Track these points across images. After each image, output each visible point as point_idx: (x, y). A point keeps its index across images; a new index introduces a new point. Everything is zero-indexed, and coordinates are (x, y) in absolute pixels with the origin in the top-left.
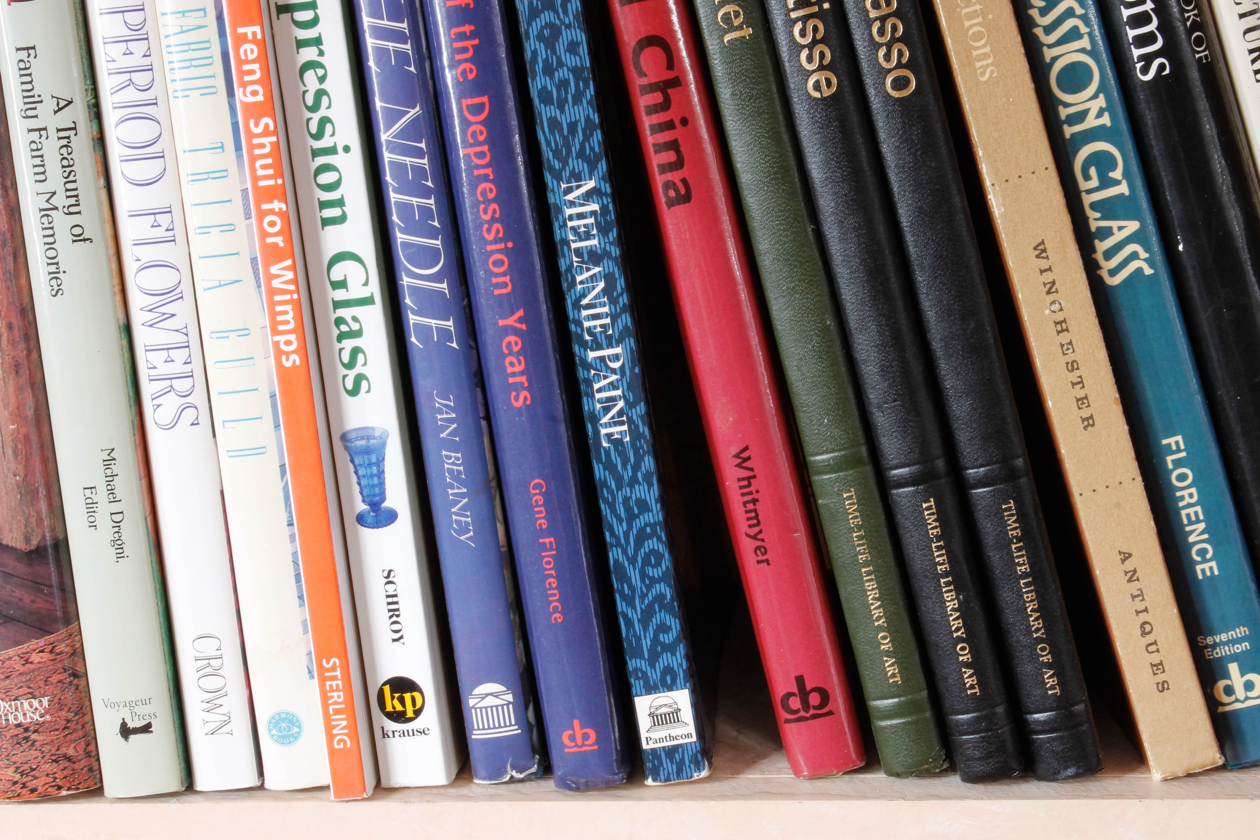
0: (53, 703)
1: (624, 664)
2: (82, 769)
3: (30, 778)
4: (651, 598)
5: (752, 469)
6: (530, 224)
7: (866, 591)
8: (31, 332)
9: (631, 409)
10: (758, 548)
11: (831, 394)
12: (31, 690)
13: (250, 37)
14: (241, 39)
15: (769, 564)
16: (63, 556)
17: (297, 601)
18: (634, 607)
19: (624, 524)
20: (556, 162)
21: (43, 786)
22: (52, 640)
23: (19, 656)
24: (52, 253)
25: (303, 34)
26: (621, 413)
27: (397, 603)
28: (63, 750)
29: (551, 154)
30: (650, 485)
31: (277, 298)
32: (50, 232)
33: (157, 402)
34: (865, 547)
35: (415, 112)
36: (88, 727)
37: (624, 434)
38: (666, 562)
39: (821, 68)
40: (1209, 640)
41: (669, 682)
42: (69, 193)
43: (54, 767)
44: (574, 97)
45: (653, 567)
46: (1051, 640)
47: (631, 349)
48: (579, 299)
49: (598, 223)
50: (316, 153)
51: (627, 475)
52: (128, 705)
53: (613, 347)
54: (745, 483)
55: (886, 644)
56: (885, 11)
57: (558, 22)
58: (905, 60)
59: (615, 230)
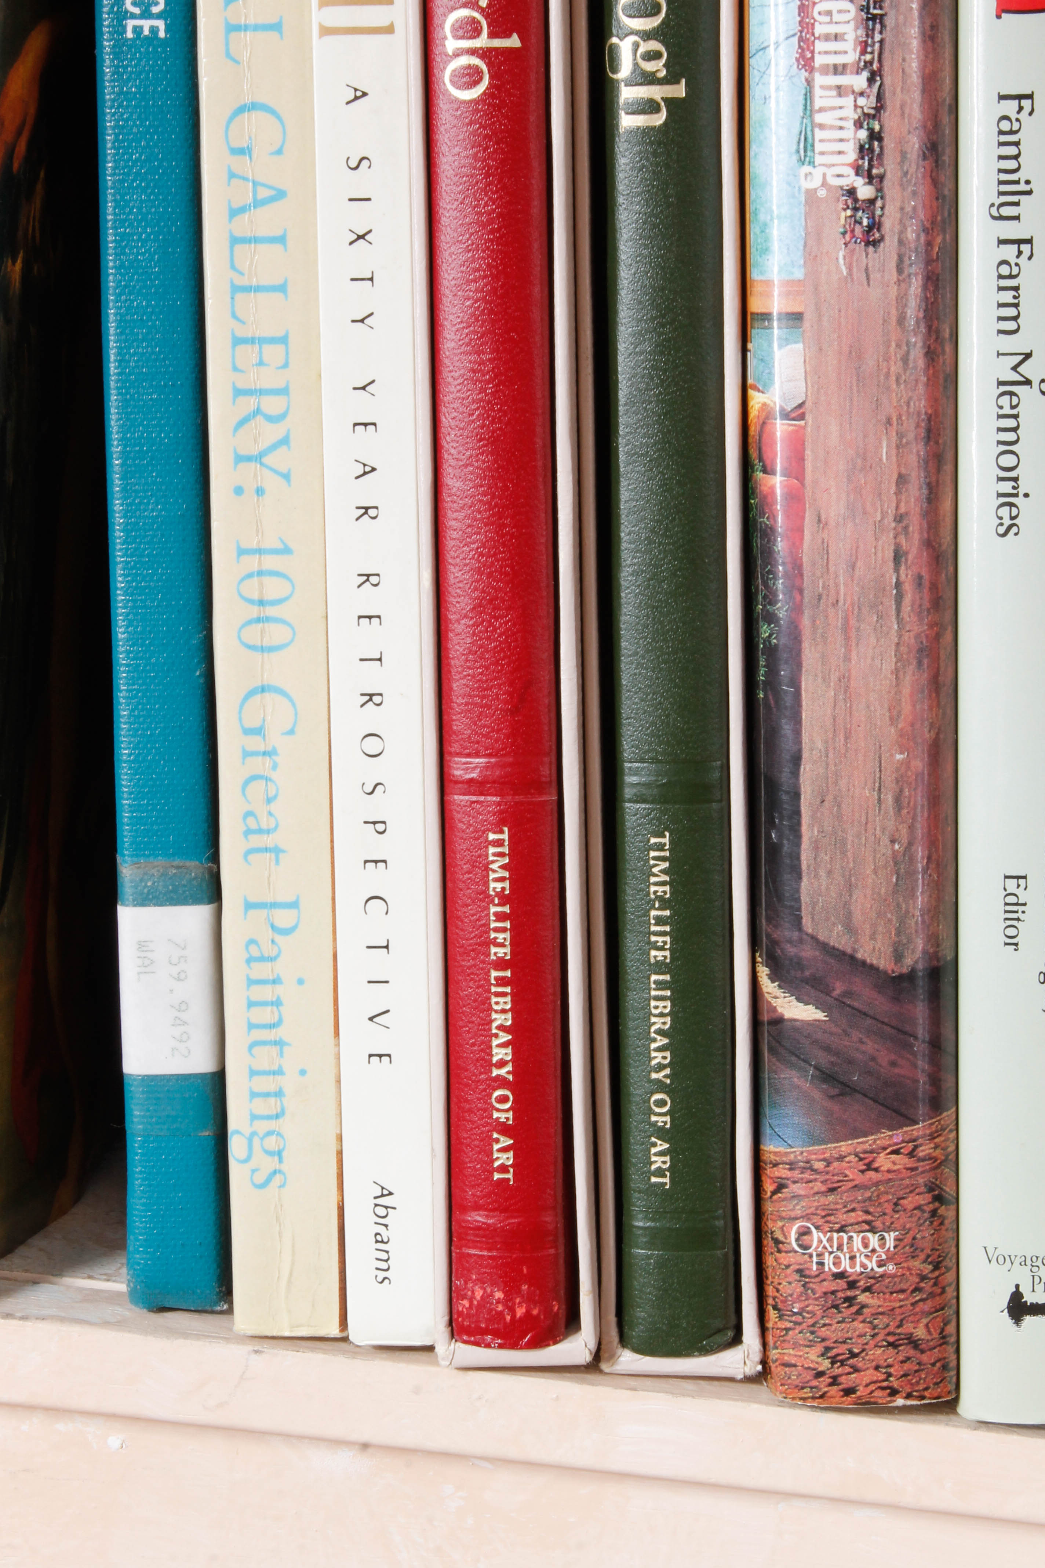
0: (902, 1244)
2: (933, 1365)
3: (847, 1369)
12: (869, 1217)
16: (947, 989)
21: (867, 1385)
22: (915, 1133)
23: (856, 1155)
24: (1008, 461)
28: (908, 1328)
32: (1012, 423)
36: (950, 1292)
43: (890, 1356)
52: (1029, 1262)
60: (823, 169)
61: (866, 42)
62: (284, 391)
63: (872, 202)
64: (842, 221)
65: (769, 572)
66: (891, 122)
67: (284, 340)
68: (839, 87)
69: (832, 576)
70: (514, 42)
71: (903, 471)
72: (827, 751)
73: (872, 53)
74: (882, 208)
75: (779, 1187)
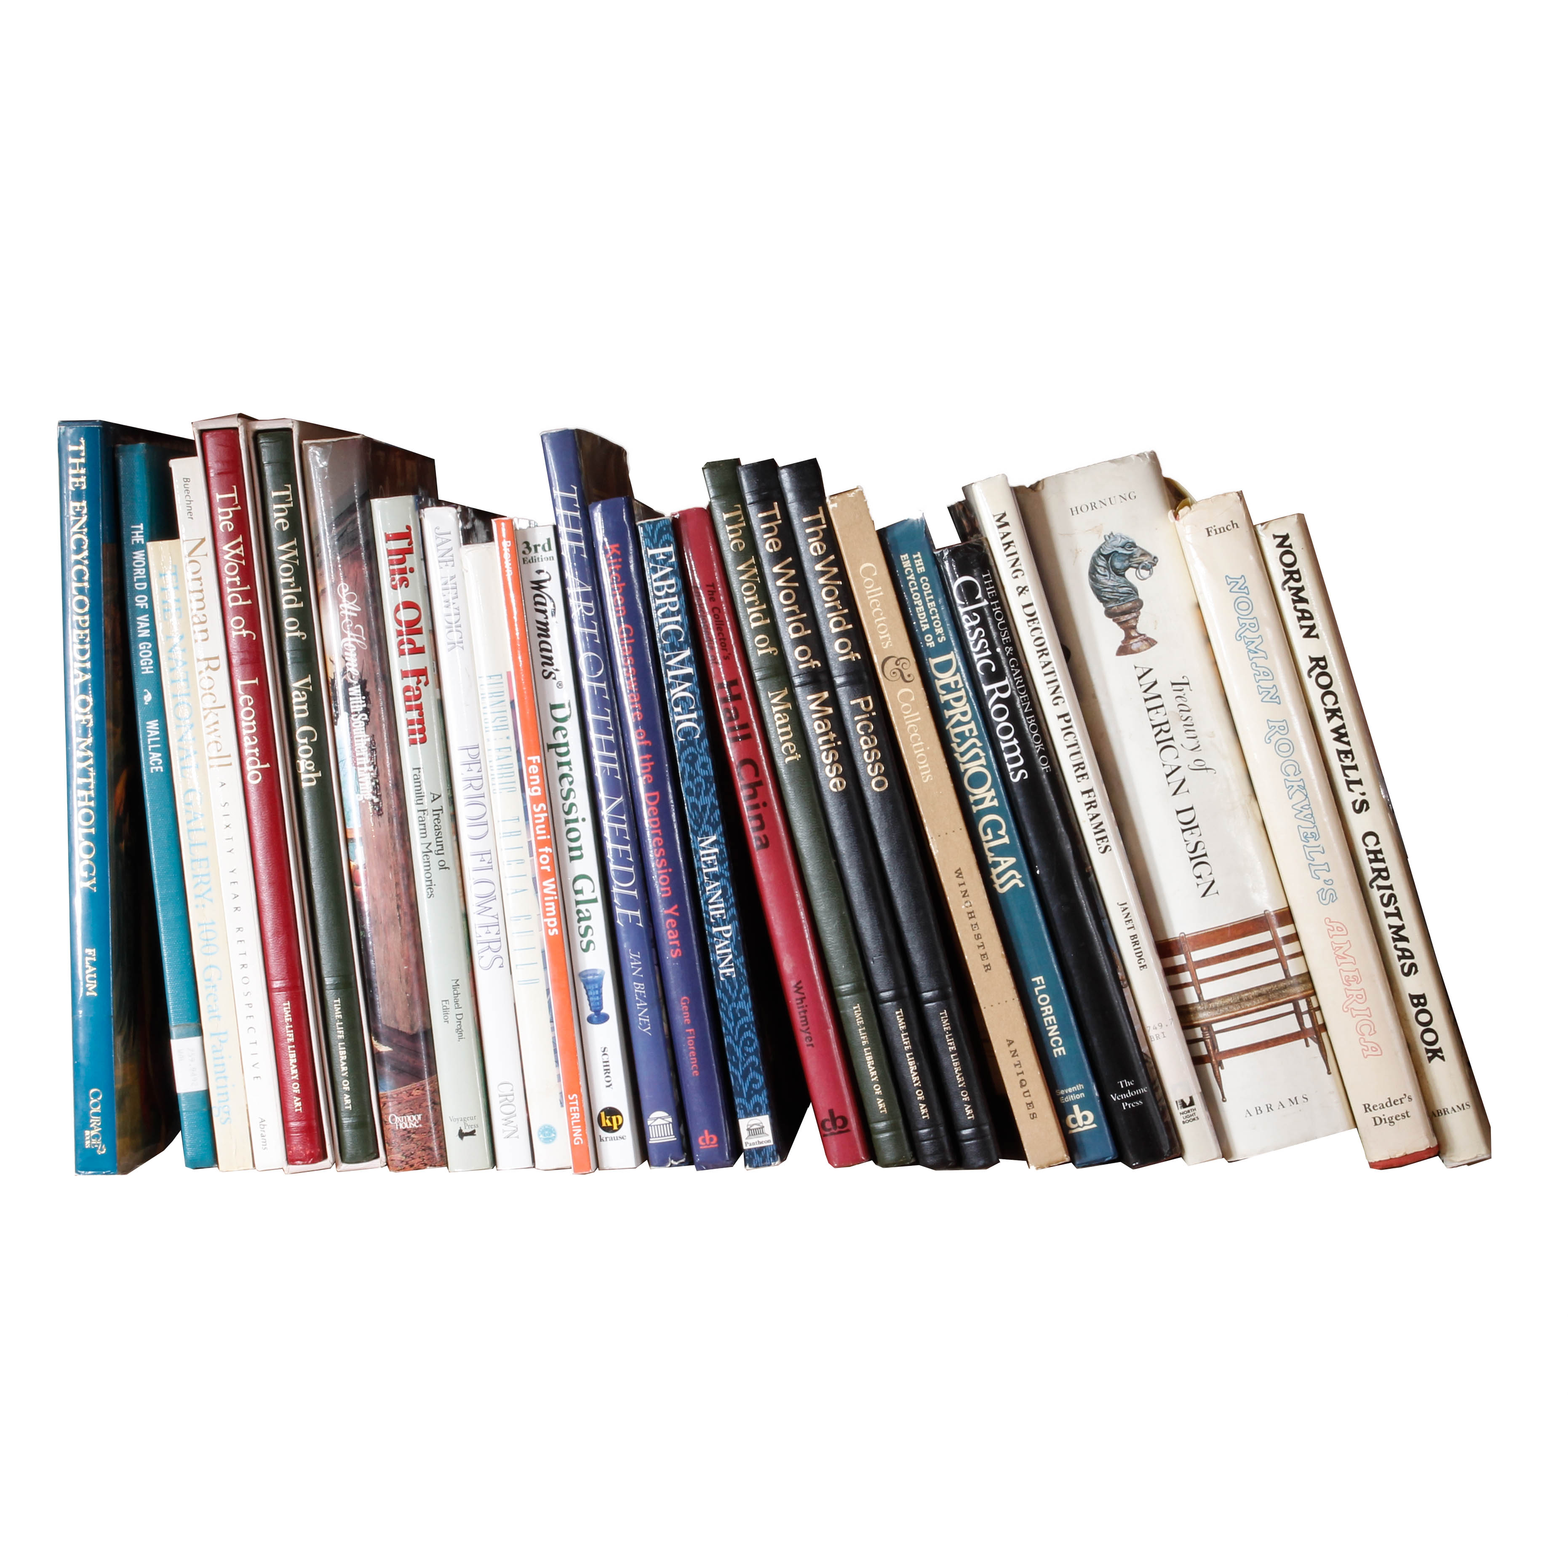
0: (423, 1118)
1: (733, 1101)
2: (438, 1155)
3: (410, 1158)
4: (748, 1064)
5: (803, 994)
6: (681, 860)
8: (416, 918)
9: (736, 959)
10: (808, 1037)
11: (846, 951)
12: (412, 1110)
13: (534, 762)
14: (529, 763)
15: (813, 1046)
16: (429, 1037)
18: (738, 1069)
19: (733, 1023)
20: (695, 826)
21: (417, 1164)
22: (424, 1083)
23: (406, 1091)
24: (428, 875)
25: (562, 760)
26: (730, 962)
27: (608, 1066)
28: (428, 1144)
29: (692, 822)
30: (747, 1001)
31: (546, 899)
32: (428, 864)
33: (481, 955)
34: (866, 1036)
35: (620, 800)
36: (441, 1132)
37: (732, 973)
38: (756, 1044)
39: (837, 776)
40: (1062, 1092)
41: (758, 1111)
42: (438, 844)
43: (424, 1153)
44: (704, 791)
45: (749, 1047)
46: (969, 1088)
47: (736, 926)
48: (708, 900)
49: (718, 859)
50: (567, 822)
51: (734, 996)
52: (463, 1120)
53: (726, 926)
54: (800, 1001)
55: (878, 1092)
56: (871, 745)
57: (696, 752)
58: (882, 772)
59: (727, 863)
60: (363, 795)
61: (371, 757)
62: (208, 875)
63: (378, 803)
64: (370, 809)
65: (361, 916)
66: (381, 779)
67: (207, 859)
68: (365, 771)
69: (379, 914)
70: (268, 765)
71: (396, 881)
72: (383, 968)
73: (374, 760)
74: (382, 805)
75: (385, 1104)
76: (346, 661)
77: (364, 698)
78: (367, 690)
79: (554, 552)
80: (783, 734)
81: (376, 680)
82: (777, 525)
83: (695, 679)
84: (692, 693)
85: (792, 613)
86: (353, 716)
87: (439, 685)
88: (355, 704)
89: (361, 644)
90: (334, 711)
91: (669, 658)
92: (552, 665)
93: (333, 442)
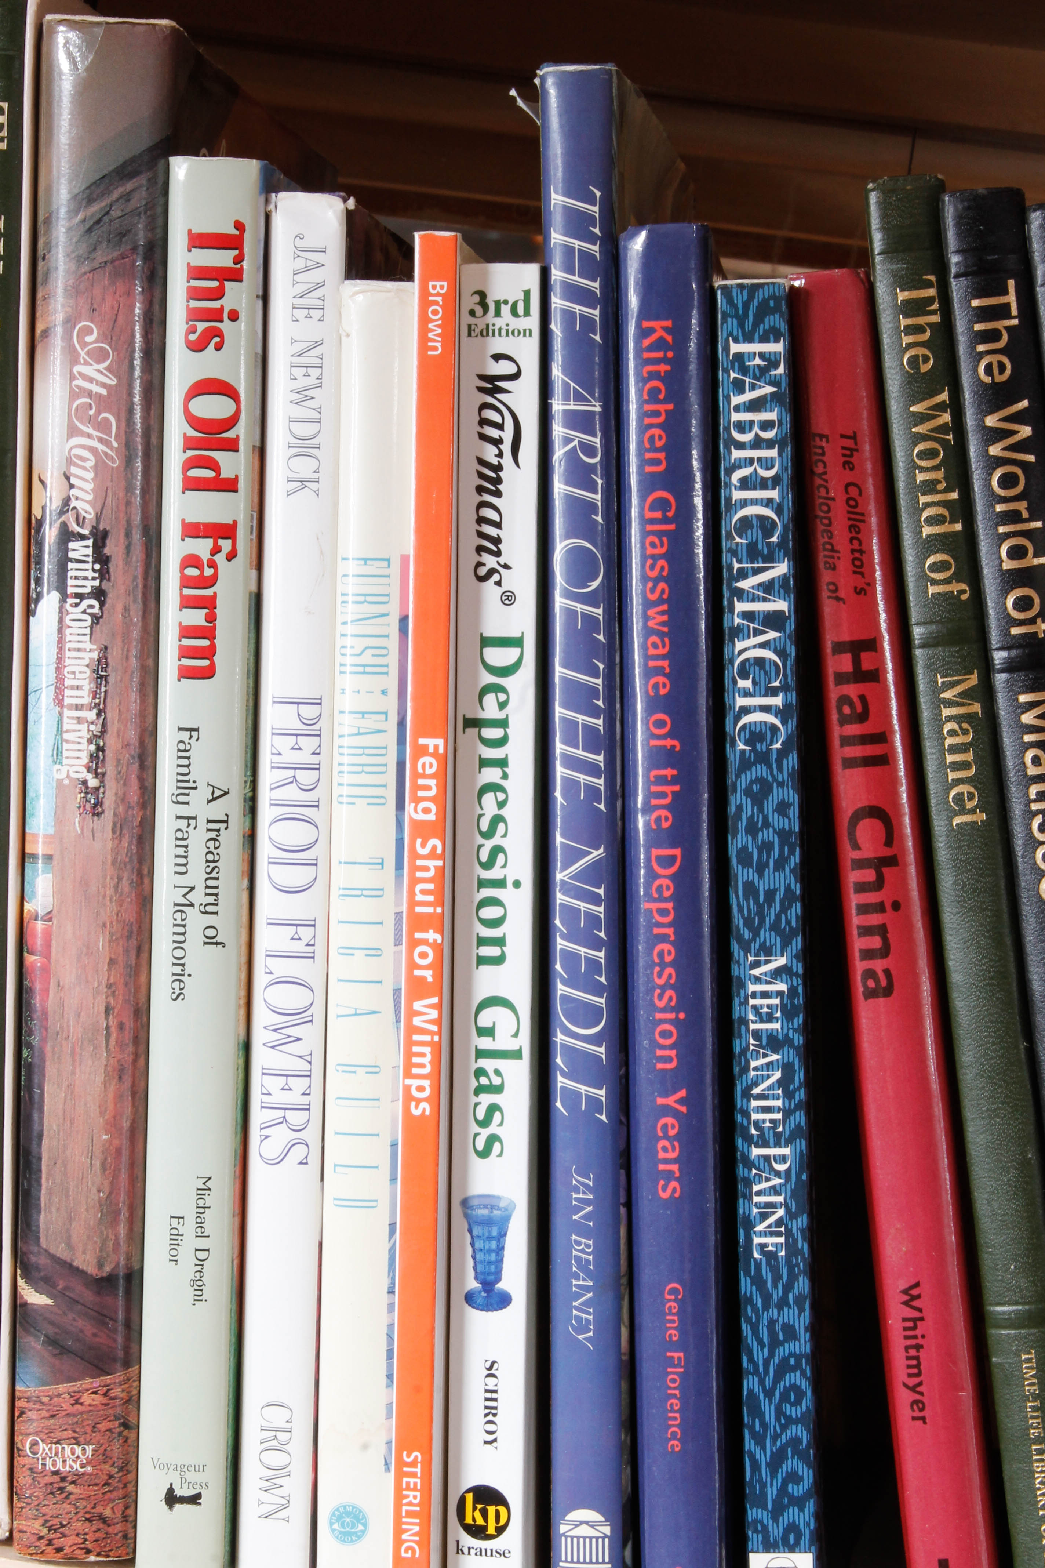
0: (97, 1453)
1: (744, 1512)
2: (116, 1535)
3: (58, 1535)
4: (784, 1441)
5: (920, 1310)
6: (708, 994)
7: (1034, 1472)
8: (142, 1035)
9: (791, 1219)
10: (916, 1402)
11: (1021, 1238)
12: (76, 1435)
13: (431, 750)
14: (421, 751)
15: (925, 1423)
16: (135, 1288)
17: (384, 1380)
18: (764, 1448)
19: (766, 1350)
20: (746, 931)
21: (71, 1546)
22: (108, 1382)
23: (69, 1394)
24: (179, 953)
25: (489, 753)
26: (779, 1222)
27: (495, 1400)
28: (99, 1509)
29: (741, 922)
30: (801, 1310)
31: (416, 1038)
32: (181, 930)
33: (266, 1132)
34: (1039, 1420)
35: (598, 853)
36: (130, 1487)
37: (779, 1246)
38: (807, 1402)
41: (792, 1541)
42: (209, 891)
43: (87, 1527)
44: (775, 862)
45: (792, 1405)
47: (801, 1152)
48: (750, 1087)
49: (783, 1006)
50: (482, 884)
51: (777, 1294)
52: (179, 1469)
53: (780, 1147)
54: (911, 1324)
57: (770, 778)
59: (801, 1016)
60: (68, 768)
61: (96, 691)
63: (97, 789)
64: (78, 800)
65: (29, 1016)
66: (111, 742)
68: (78, 718)
69: (66, 1020)
71: (113, 956)
72: (59, 1131)
73: (100, 698)
74: (104, 793)
75: (22, 1413)
76: (72, 486)
77: (97, 566)
78: (107, 551)
79: (533, 322)
80: (957, 766)
81: (128, 535)
82: (1007, 328)
83: (790, 626)
84: (781, 653)
85: (1013, 517)
86: (70, 601)
87: (259, 566)
88: (76, 578)
89: (106, 454)
90: (33, 586)
91: (743, 574)
92: (498, 554)
93: (107, 23)
